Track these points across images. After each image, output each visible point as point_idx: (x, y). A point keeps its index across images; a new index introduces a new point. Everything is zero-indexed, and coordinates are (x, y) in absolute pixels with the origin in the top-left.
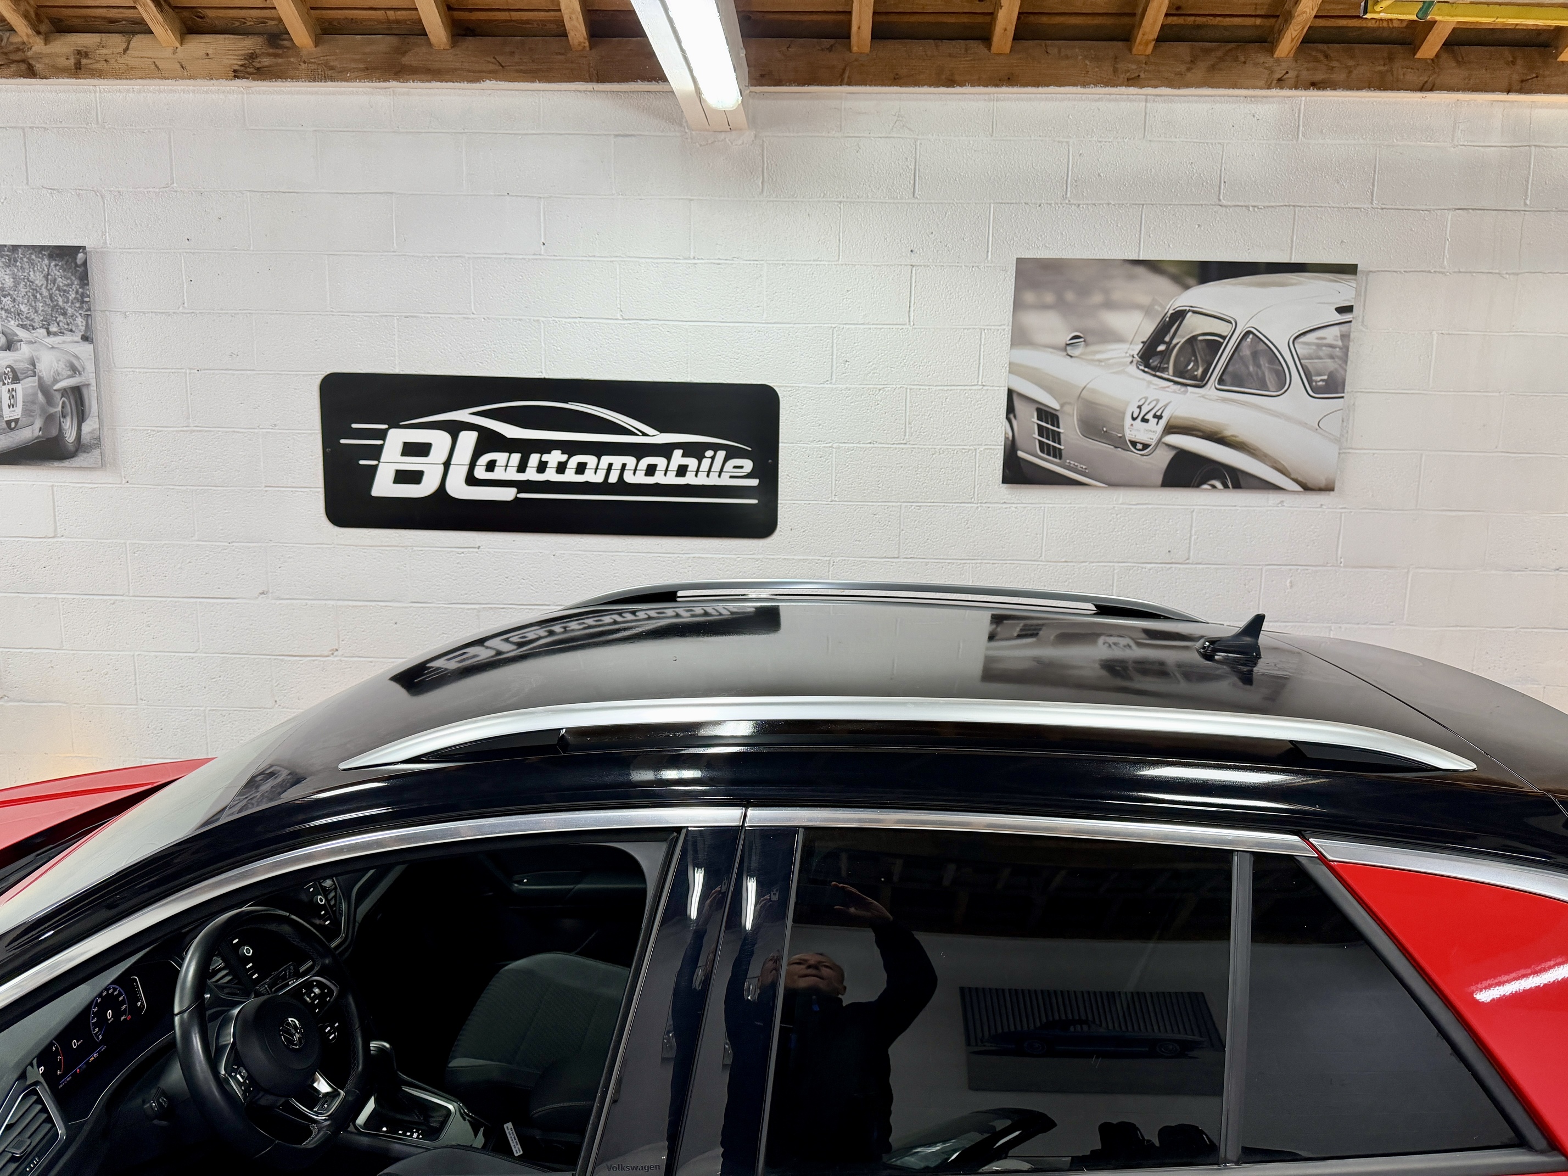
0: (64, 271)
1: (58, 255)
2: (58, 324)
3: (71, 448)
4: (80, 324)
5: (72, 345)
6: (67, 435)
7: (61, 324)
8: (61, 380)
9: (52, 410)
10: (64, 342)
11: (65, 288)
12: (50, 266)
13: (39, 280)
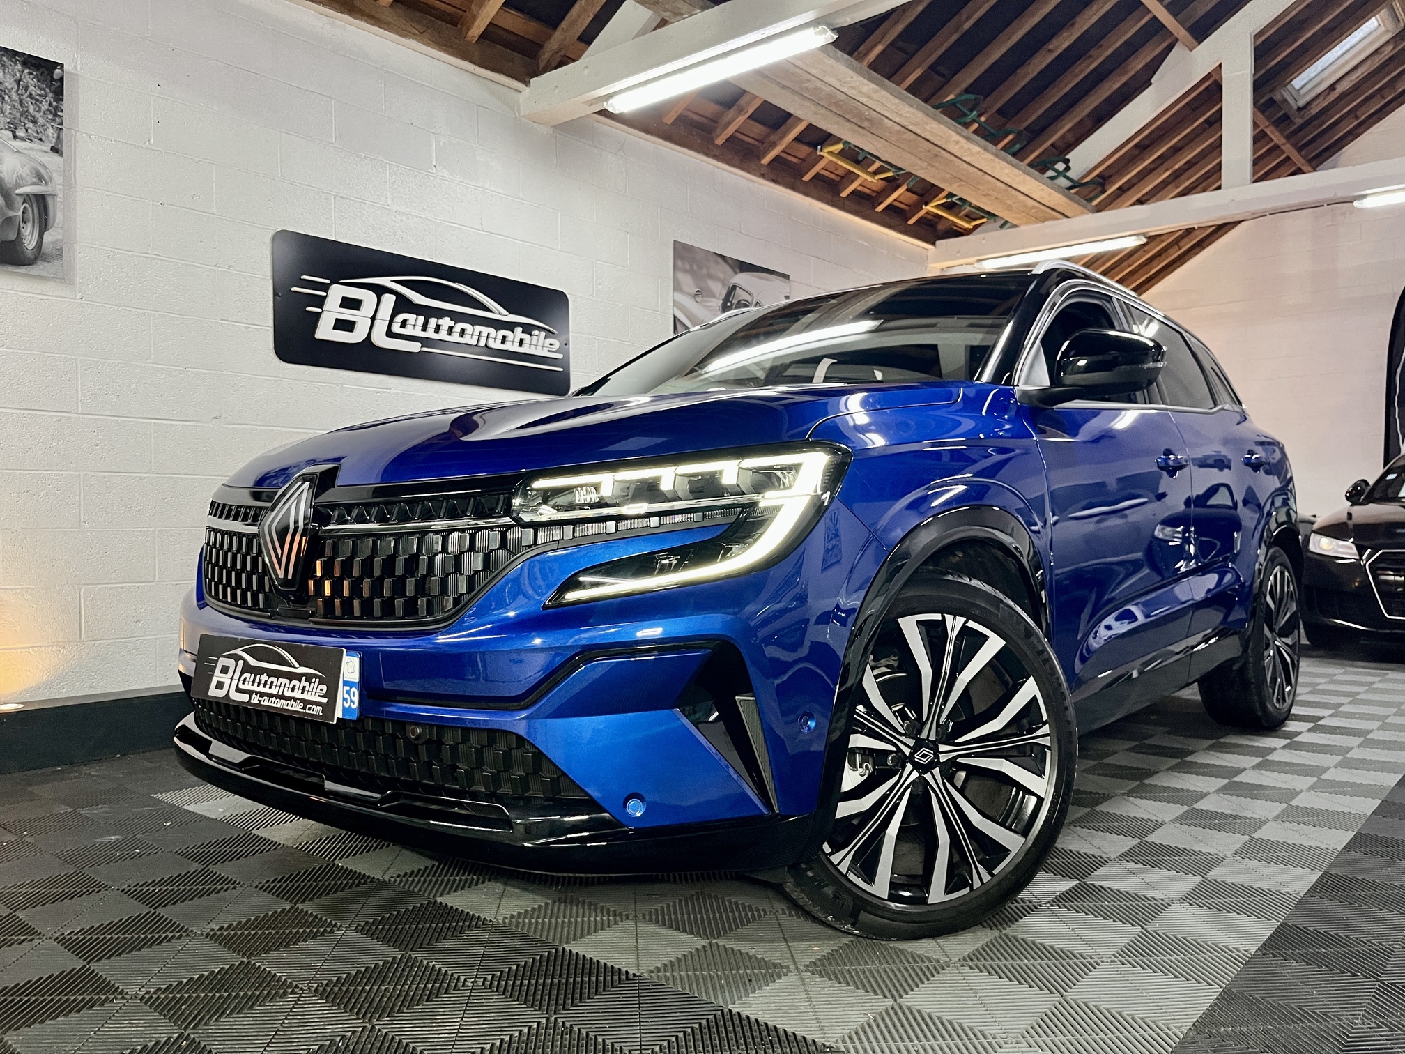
0: (39, 81)
1: (33, 65)
2: (27, 130)
3: (30, 255)
4: (51, 135)
5: (39, 152)
6: (26, 241)
7: (29, 131)
8: (24, 186)
9: (11, 214)
10: (32, 149)
11: (38, 97)
12: (23, 72)
13: (9, 83)
